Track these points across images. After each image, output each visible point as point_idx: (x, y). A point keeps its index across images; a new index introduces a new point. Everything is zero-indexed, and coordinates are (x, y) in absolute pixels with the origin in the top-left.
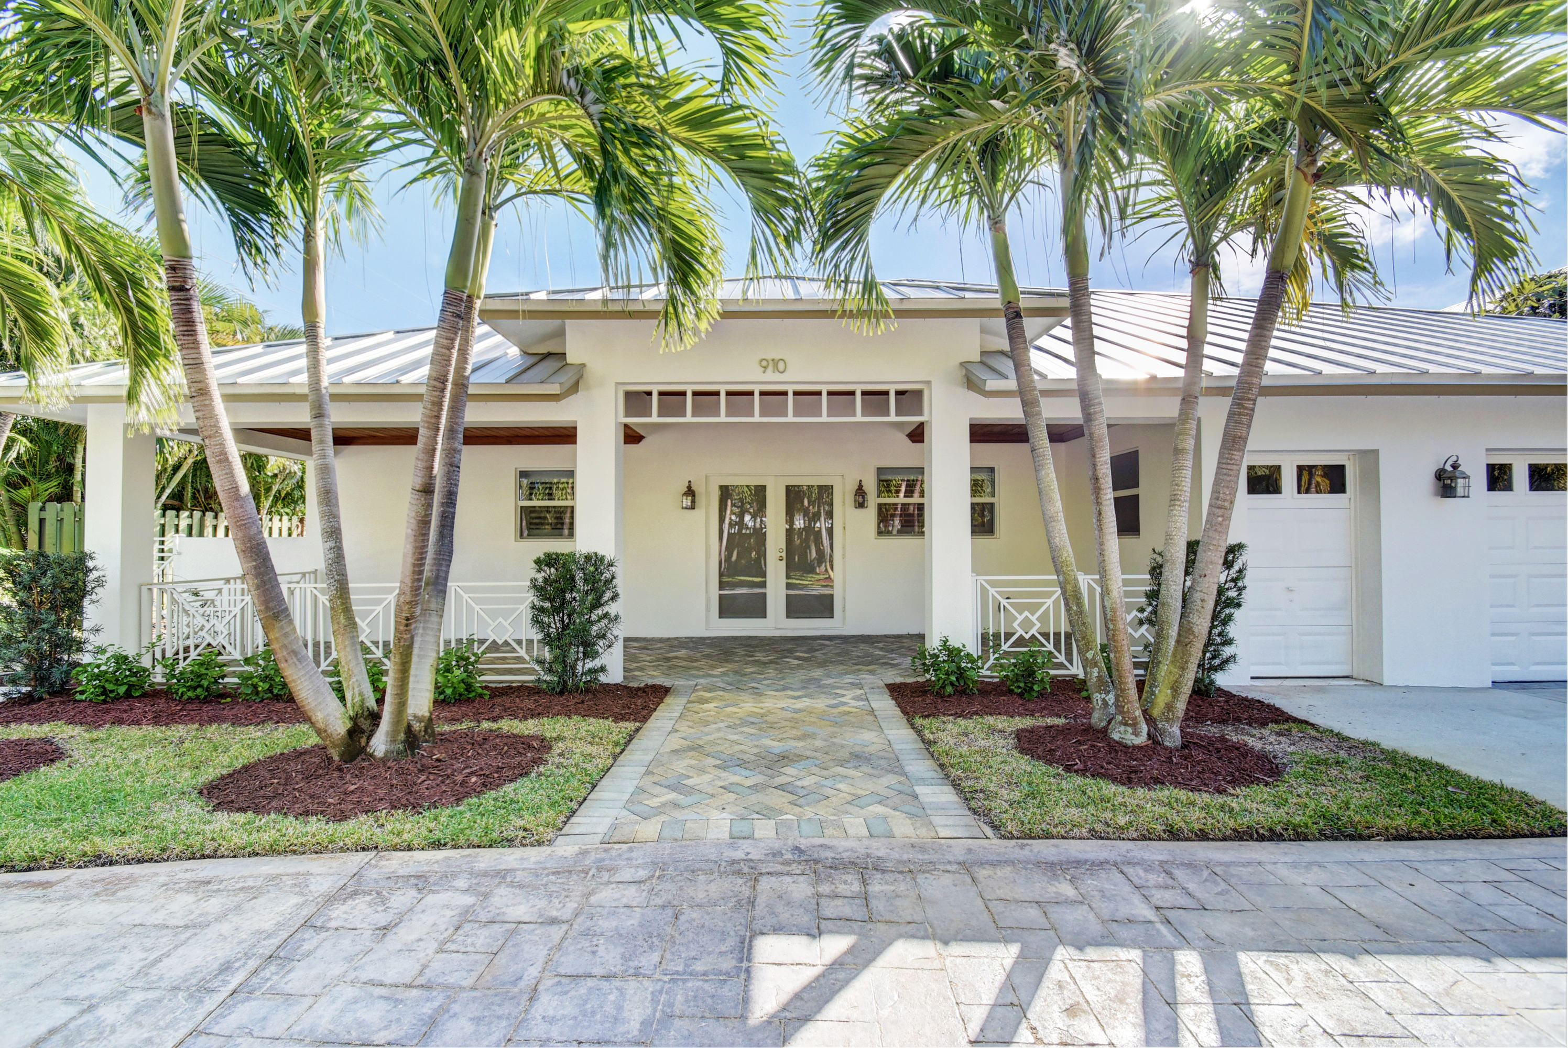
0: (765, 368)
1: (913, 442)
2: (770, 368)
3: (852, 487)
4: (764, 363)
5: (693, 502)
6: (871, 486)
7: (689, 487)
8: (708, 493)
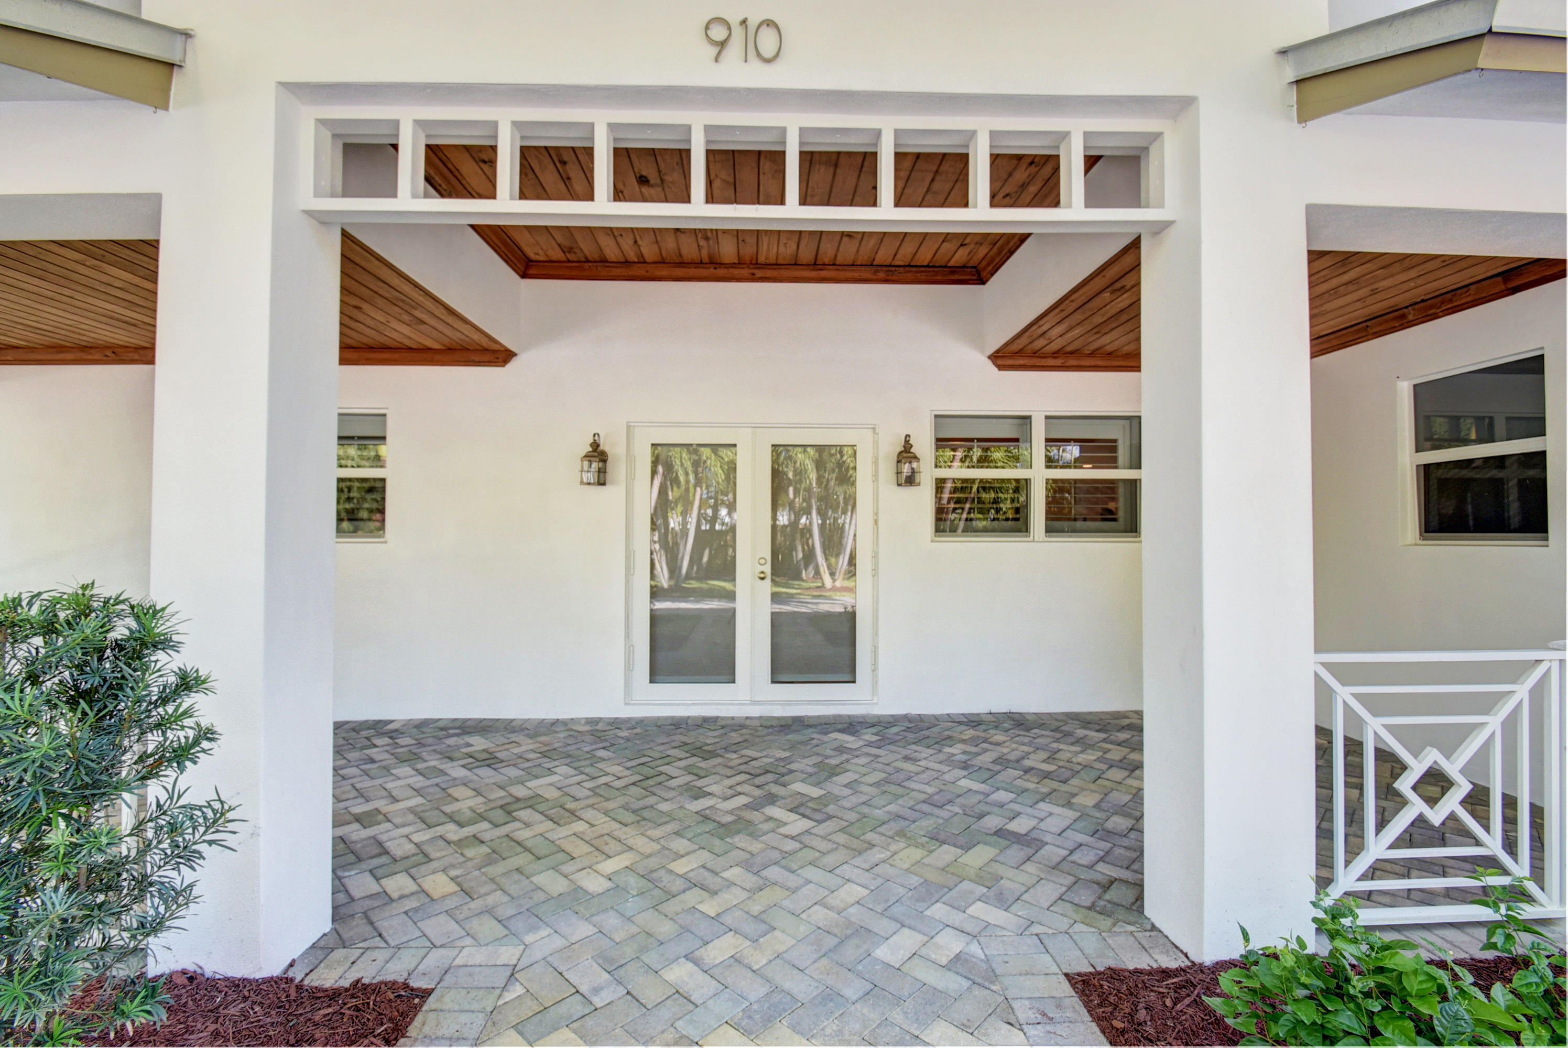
0: (722, 44)
1: (1001, 367)
2: (735, 48)
3: (891, 447)
4: (718, 33)
5: (602, 472)
6: (924, 446)
7: (595, 445)
8: (631, 458)
